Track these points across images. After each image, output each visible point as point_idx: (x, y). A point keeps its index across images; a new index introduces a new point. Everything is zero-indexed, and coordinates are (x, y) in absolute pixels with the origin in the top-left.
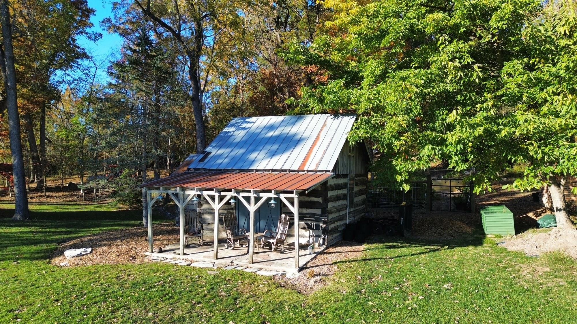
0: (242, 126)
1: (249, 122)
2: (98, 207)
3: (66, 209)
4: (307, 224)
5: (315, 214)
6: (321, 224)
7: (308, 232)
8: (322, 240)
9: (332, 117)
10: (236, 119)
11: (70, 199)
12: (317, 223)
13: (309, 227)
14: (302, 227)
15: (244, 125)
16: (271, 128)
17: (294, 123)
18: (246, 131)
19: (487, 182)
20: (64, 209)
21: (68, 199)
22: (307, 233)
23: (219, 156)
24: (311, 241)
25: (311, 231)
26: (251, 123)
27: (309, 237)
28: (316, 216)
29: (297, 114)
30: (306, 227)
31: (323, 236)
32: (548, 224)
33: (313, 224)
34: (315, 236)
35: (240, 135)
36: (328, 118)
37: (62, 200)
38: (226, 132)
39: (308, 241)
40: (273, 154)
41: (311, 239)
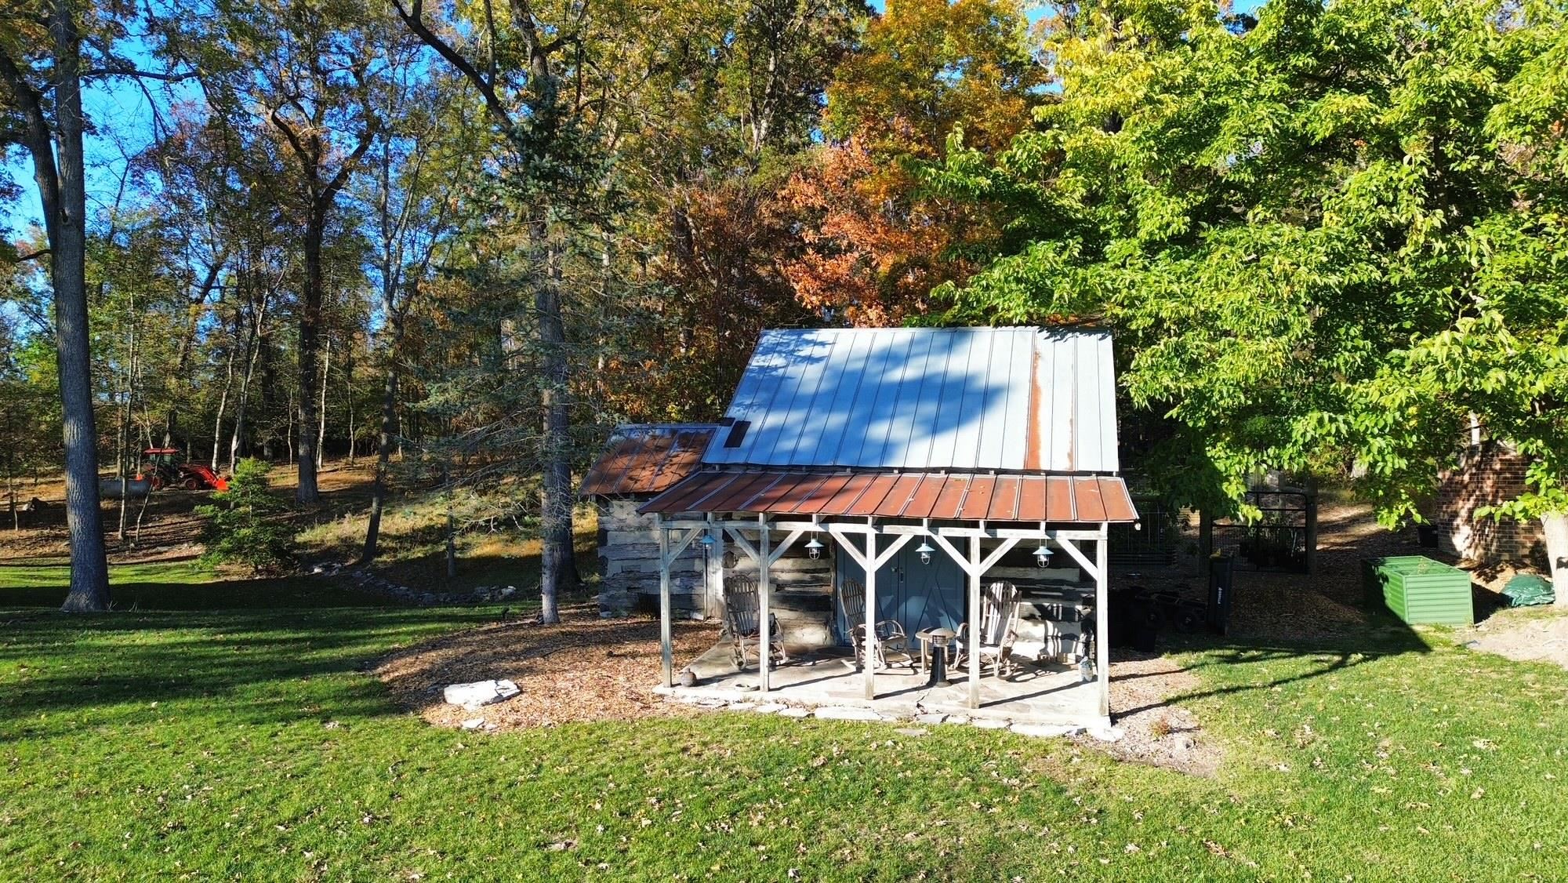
0: (802, 354)
1: (815, 343)
2: (145, 572)
3: (50, 578)
4: (1039, 607)
5: (1062, 582)
6: (1079, 607)
7: (1041, 627)
8: (1081, 647)
9: (1045, 334)
10: (773, 333)
11: (47, 550)
12: (1067, 604)
13: (1046, 615)
14: (1026, 614)
15: (806, 351)
16: (891, 358)
17: (949, 348)
18: (822, 364)
19: (1407, 500)
20: (45, 578)
21: (40, 550)
22: (1038, 630)
23: (780, 432)
24: (1050, 650)
25: (1050, 624)
26: (823, 344)
27: (1046, 641)
28: (1065, 588)
29: (948, 325)
30: (1037, 614)
31: (1083, 637)
32: (1532, 599)
33: (1057, 606)
34: (1062, 638)
35: (809, 377)
36: (1040, 338)
37: (22, 554)
38: (762, 369)
39: (1044, 651)
40: (935, 427)
41: (1050, 644)
